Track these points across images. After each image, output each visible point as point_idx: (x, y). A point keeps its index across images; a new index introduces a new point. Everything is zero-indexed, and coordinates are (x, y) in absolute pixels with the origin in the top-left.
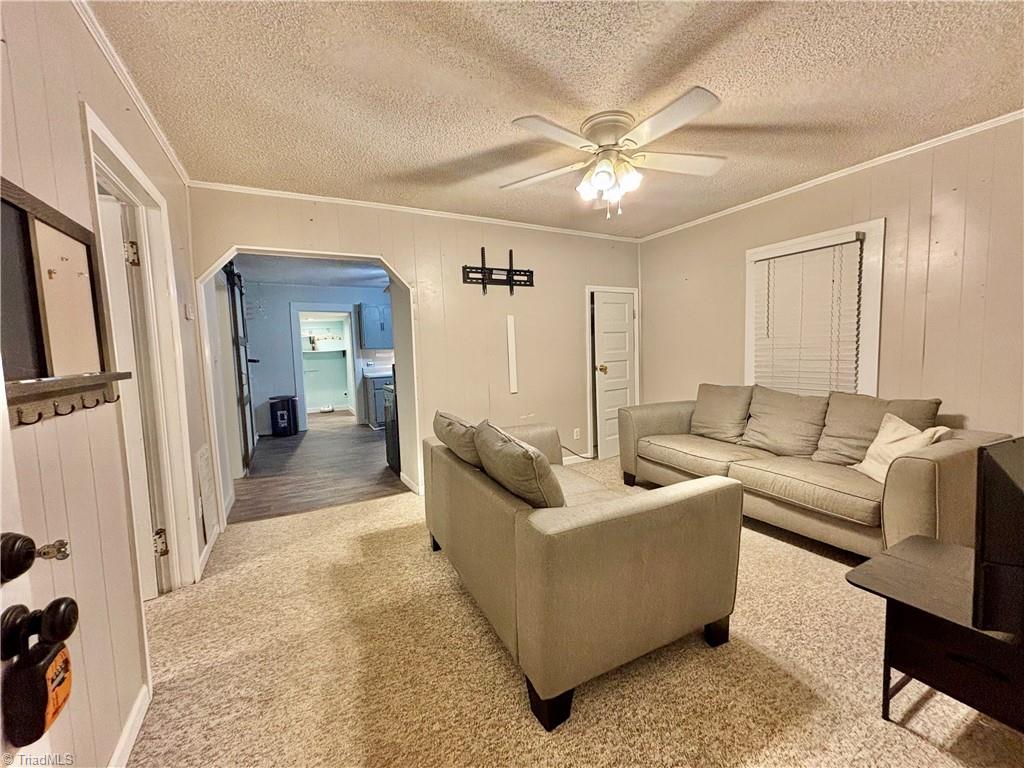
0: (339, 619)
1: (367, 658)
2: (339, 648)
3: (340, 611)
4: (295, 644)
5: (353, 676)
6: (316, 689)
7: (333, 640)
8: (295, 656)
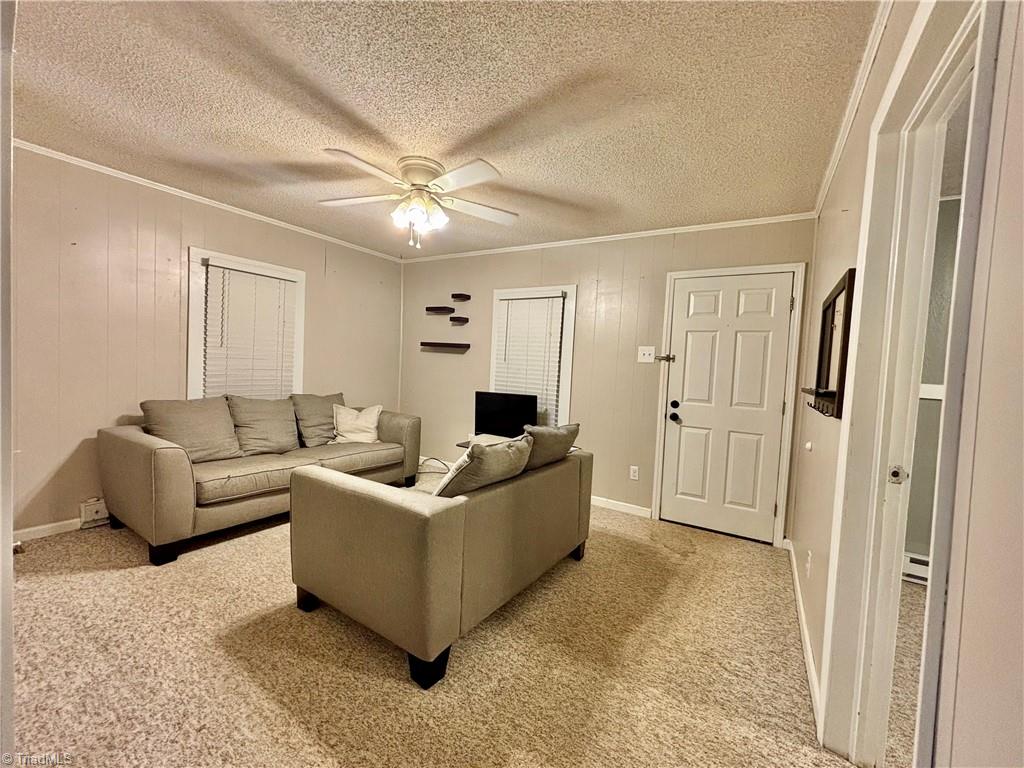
0: (621, 680)
1: (626, 631)
2: (639, 652)
3: (613, 688)
4: (673, 685)
5: (643, 628)
6: (671, 637)
7: (639, 663)
8: (677, 673)
